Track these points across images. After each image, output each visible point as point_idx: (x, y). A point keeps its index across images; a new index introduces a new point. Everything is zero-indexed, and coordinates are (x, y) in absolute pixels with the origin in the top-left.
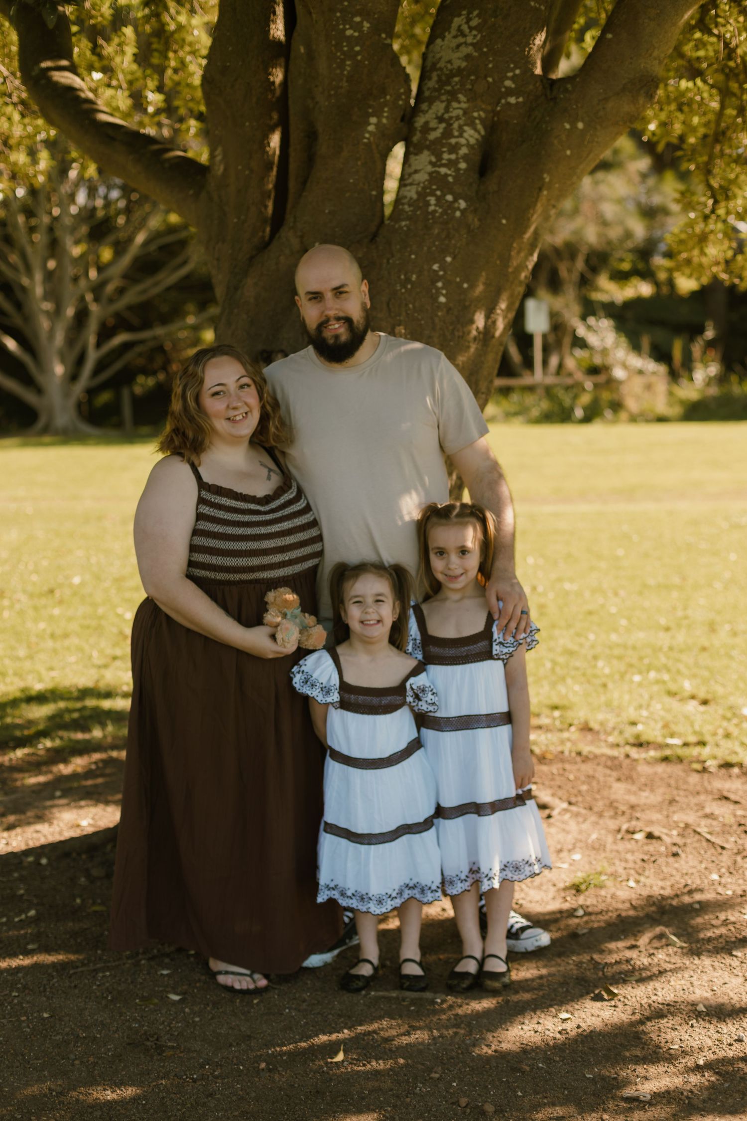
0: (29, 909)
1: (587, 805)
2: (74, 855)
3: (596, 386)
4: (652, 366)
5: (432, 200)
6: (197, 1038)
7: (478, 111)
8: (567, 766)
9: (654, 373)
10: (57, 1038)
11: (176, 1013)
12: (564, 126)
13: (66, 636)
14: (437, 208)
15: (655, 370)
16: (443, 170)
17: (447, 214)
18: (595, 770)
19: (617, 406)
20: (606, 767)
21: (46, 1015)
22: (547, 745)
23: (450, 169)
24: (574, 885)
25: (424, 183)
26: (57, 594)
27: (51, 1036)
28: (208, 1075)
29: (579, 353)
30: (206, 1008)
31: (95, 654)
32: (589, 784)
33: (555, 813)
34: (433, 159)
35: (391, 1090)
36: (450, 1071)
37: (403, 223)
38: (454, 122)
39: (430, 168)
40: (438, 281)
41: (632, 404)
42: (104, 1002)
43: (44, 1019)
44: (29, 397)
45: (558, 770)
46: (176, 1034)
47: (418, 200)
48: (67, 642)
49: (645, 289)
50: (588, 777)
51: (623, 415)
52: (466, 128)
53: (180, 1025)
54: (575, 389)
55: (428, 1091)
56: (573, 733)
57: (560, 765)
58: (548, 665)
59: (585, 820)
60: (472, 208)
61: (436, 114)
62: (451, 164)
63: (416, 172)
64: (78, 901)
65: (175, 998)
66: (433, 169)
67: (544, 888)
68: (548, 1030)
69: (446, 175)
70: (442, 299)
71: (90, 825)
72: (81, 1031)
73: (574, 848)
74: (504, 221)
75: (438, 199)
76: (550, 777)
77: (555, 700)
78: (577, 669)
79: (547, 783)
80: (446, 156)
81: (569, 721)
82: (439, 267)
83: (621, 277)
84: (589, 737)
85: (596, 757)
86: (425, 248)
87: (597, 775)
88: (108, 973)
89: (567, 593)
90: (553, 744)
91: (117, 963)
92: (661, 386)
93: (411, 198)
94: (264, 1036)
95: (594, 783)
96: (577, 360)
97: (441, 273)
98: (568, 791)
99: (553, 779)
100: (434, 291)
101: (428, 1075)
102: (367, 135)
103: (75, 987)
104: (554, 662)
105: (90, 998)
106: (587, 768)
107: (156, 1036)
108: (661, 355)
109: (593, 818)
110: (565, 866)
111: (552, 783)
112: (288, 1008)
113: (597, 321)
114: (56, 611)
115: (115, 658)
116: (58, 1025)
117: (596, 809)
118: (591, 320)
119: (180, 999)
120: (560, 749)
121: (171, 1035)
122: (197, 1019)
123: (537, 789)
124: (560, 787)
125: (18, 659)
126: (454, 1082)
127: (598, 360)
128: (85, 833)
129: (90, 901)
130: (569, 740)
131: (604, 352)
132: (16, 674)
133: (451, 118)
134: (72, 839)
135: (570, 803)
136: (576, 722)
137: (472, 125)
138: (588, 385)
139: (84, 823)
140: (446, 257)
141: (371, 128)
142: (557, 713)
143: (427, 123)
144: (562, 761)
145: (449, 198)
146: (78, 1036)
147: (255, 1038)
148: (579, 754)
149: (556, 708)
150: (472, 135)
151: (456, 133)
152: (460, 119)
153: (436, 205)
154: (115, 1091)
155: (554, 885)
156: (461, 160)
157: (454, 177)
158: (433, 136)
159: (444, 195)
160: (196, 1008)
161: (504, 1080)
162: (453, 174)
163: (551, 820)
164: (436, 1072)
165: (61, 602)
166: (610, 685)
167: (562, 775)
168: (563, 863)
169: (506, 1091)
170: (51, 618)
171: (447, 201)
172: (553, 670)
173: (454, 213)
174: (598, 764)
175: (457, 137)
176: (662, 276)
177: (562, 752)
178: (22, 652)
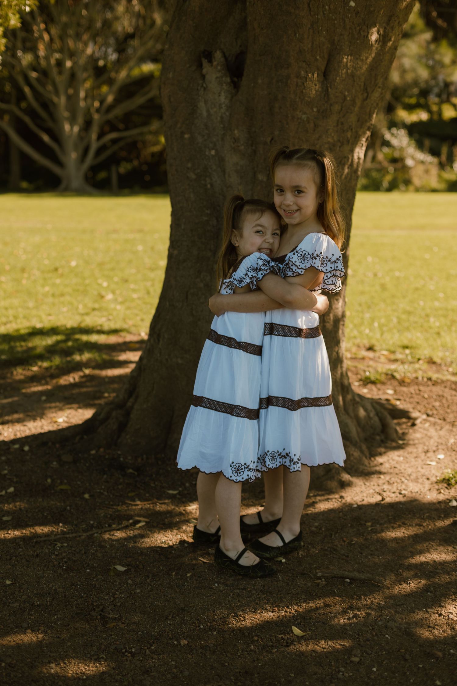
0: (10, 486)
1: (441, 417)
2: (50, 444)
3: (395, 170)
4: (429, 158)
6: (137, 610)
8: (422, 388)
9: (431, 163)
10: (15, 605)
11: (120, 584)
13: (62, 295)
15: (432, 161)
18: (443, 391)
19: (408, 182)
20: (451, 389)
21: (8, 582)
22: (405, 373)
24: (444, 479)
26: (60, 271)
27: (9, 603)
28: (145, 650)
29: (386, 150)
30: (146, 580)
31: (81, 307)
32: (440, 401)
33: (418, 422)
35: (315, 674)
36: (368, 654)
41: (417, 181)
42: (59, 571)
43: (6, 586)
44: (56, 169)
45: (415, 390)
46: (119, 604)
48: (62, 299)
49: (424, 116)
50: (439, 396)
51: (411, 188)
53: (123, 596)
54: (382, 170)
55: (350, 676)
56: (422, 365)
57: (416, 387)
58: (395, 320)
59: (441, 428)
64: (49, 480)
65: (120, 568)
67: (420, 481)
68: (452, 613)
70: (352, 4)
71: (65, 422)
72: (36, 599)
73: (438, 449)
76: (410, 395)
77: (406, 342)
78: (416, 322)
79: (407, 400)
81: (418, 356)
83: (410, 108)
84: (434, 368)
85: (443, 382)
87: (445, 395)
88: (66, 544)
89: (398, 278)
90: (409, 372)
91: (74, 535)
92: (434, 171)
94: (196, 609)
95: (444, 401)
96: (384, 154)
98: (424, 406)
99: (412, 397)
101: (349, 658)
103: (37, 555)
104: (398, 318)
105: (48, 567)
106: (437, 390)
107: (101, 607)
108: (435, 152)
109: (448, 427)
110: (434, 463)
111: (412, 400)
112: (217, 582)
113: (397, 130)
114: (58, 281)
115: (94, 309)
116: (17, 593)
117: (448, 420)
118: (394, 130)
119: (125, 570)
120: (414, 375)
121: (115, 606)
122: (138, 591)
123: (401, 404)
124: (418, 403)
125: (28, 308)
126: (374, 667)
127: (397, 154)
128: (60, 427)
129: (59, 481)
130: (420, 369)
131: (401, 149)
132: (25, 317)
134: (50, 432)
135: (428, 415)
136: (422, 357)
138: (391, 169)
139: (60, 420)
142: (407, 351)
144: (417, 384)
146: (33, 604)
147: (188, 612)
148: (430, 379)
149: (406, 347)
154: (59, 664)
155: (428, 479)
160: (138, 580)
161: (421, 666)
163: (416, 428)
164: (355, 656)
165: (62, 276)
166: (442, 333)
167: (419, 394)
168: (431, 461)
169: (425, 679)
170: (54, 285)
172: (399, 322)
174: (445, 387)
176: (435, 108)
177: (417, 378)
178: (31, 304)
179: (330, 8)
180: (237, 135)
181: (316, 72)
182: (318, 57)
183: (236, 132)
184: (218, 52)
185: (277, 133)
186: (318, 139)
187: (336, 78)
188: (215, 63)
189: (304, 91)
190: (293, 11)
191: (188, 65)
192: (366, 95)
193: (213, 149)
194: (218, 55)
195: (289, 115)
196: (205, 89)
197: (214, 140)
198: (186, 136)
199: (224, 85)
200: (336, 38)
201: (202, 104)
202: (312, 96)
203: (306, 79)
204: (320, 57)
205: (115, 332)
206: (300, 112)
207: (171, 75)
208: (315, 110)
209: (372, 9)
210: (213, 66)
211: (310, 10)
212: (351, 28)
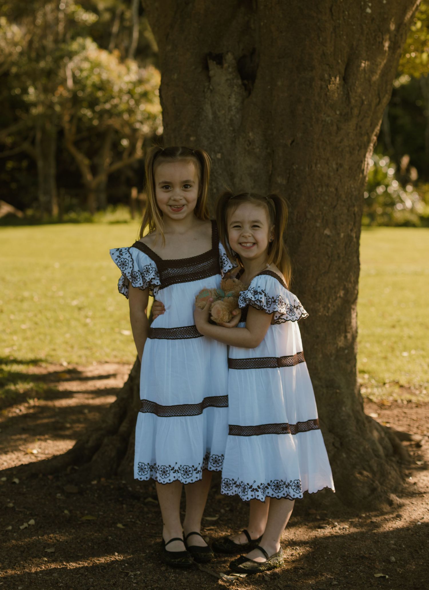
0: (28, 519)
8: (405, 410)
22: (380, 396)
45: (399, 413)
56: (391, 388)
57: (399, 410)
64: (66, 512)
70: (369, 10)
76: (396, 418)
81: (380, 380)
84: (405, 391)
90: (384, 395)
99: (399, 420)
106: (423, 411)
111: (401, 422)
120: (391, 398)
129: (78, 512)
130: (392, 392)
136: (386, 381)
148: (410, 402)
166: (390, 358)
167: (406, 417)
177: (395, 401)
179: (349, 14)
180: (252, 138)
181: (338, 76)
182: (340, 61)
183: (250, 134)
184: (229, 54)
185: (299, 135)
186: (340, 142)
187: (355, 82)
188: (226, 65)
189: (328, 93)
191: (193, 67)
192: (378, 100)
193: (219, 152)
194: (229, 58)
195: (314, 117)
196: (211, 91)
197: (221, 143)
198: (192, 139)
199: (235, 87)
200: (355, 43)
201: (207, 107)
202: (335, 99)
203: (330, 82)
204: (341, 61)
205: (35, 362)
206: (324, 114)
207: (175, 77)
208: (338, 113)
209: (386, 16)
210: (222, 68)
211: (332, 15)
212: (367, 34)
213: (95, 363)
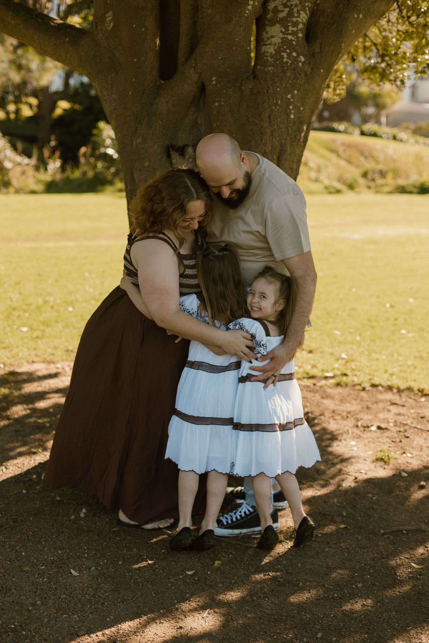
5: (285, 55)
7: (308, 2)
9: (27, 165)
12: (354, 16)
14: (288, 60)
16: (290, 37)
17: (294, 64)
19: (7, 184)
23: (293, 37)
25: (279, 44)
34: (283, 30)
37: (270, 68)
38: (294, 8)
39: (281, 35)
40: (290, 105)
41: (15, 182)
47: (276, 54)
51: (11, 189)
52: (301, 12)
60: (308, 62)
61: (282, 2)
62: (294, 33)
63: (272, 37)
66: (284, 36)
69: (292, 40)
70: (292, 116)
74: (322, 71)
75: (288, 54)
80: (290, 28)
82: (291, 97)
86: (284, 85)
92: (31, 172)
93: (271, 53)
97: (292, 100)
100: (288, 111)
102: (247, 12)
133: (292, 5)
137: (304, 10)
140: (294, 90)
141: (250, 7)
143: (276, 7)
145: (294, 54)
150: (304, 17)
151: (296, 15)
152: (298, 6)
153: (287, 58)
156: (299, 32)
157: (296, 42)
158: (281, 15)
159: (291, 52)
162: (296, 40)
171: (293, 56)
173: (298, 64)
175: (297, 17)
179: (280, 120)
188: (187, 157)
190: (258, 122)
200: (283, 142)
210: (184, 158)
211: (270, 122)
212: (291, 134)
213: (25, 364)
